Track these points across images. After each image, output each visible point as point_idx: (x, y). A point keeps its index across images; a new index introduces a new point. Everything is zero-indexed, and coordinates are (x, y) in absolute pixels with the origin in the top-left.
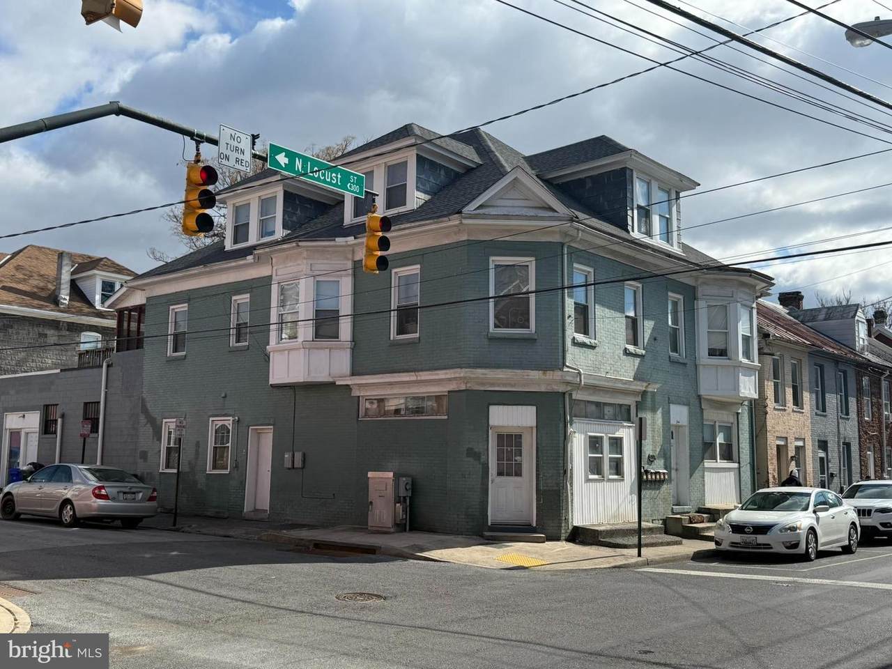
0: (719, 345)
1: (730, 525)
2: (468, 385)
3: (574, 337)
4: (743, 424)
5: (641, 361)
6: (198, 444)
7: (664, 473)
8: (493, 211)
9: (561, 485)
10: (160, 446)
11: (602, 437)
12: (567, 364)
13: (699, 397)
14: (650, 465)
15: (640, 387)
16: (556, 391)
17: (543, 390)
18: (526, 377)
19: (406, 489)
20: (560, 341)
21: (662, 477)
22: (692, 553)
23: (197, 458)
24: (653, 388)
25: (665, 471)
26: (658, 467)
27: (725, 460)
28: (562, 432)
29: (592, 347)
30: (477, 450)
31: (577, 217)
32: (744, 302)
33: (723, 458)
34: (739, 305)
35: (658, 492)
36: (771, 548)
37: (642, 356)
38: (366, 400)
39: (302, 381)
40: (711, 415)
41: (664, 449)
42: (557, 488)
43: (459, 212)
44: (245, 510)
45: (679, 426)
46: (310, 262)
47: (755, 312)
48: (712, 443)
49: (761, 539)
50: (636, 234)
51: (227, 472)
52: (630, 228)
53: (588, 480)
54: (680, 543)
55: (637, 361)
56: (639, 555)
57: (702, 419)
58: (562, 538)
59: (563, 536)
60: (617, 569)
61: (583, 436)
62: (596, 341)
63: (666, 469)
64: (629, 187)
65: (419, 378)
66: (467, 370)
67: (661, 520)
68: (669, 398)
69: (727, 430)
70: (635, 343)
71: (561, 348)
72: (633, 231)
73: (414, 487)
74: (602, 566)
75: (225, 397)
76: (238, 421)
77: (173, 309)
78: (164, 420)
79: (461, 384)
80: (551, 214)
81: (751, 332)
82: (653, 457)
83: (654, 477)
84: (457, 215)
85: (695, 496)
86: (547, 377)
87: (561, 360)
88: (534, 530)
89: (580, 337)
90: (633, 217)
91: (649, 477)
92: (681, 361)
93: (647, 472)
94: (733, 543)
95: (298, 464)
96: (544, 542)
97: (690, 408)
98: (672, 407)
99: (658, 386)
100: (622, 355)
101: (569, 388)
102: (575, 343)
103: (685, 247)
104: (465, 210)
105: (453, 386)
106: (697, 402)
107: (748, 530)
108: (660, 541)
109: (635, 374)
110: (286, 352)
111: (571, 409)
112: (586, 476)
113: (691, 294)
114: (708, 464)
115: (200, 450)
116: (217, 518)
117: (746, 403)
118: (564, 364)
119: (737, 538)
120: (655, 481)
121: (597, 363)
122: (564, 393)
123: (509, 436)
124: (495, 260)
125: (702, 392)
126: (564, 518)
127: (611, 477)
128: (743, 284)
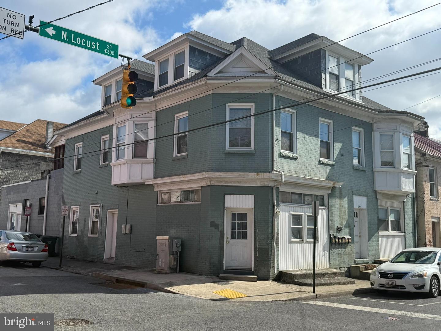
0: (388, 159)
1: (379, 272)
2: (212, 183)
3: (280, 152)
4: (408, 209)
5: (331, 168)
6: (85, 220)
7: (348, 239)
8: (226, 75)
9: (270, 245)
10: (69, 221)
11: (302, 215)
12: (275, 169)
13: (375, 192)
14: (339, 233)
15: (330, 184)
16: (266, 185)
17: (258, 185)
18: (247, 177)
19: (177, 246)
20: (270, 155)
21: (347, 241)
22: (354, 290)
23: (84, 228)
24: (339, 185)
25: (349, 237)
26: (345, 234)
27: (395, 231)
28: (271, 211)
29: (295, 159)
30: (216, 223)
31: (279, 76)
32: (405, 132)
33: (394, 229)
34: (401, 134)
35: (344, 250)
36: (405, 288)
37: (332, 165)
38: (162, 193)
39: (126, 182)
40: (383, 203)
41: (349, 224)
42: (267, 247)
43: (206, 76)
44: (105, 258)
45: (362, 209)
46: (131, 113)
47: (413, 139)
48: (386, 220)
49: (399, 282)
50: (328, 90)
51: (96, 236)
52: (323, 86)
53: (291, 242)
54: (353, 283)
55: (329, 168)
56: (314, 291)
57: (378, 205)
58: (270, 279)
59: (271, 277)
60: (291, 302)
61: (287, 214)
62: (297, 155)
63: (350, 235)
64: (323, 61)
65: (185, 179)
66: (210, 173)
67: (346, 267)
68: (352, 191)
69: (397, 213)
70: (328, 158)
71: (270, 159)
72: (326, 88)
73: (183, 245)
74: (281, 299)
75: (97, 193)
76: (102, 207)
77: (77, 146)
78: (72, 207)
79: (208, 182)
80: (263, 75)
81: (411, 151)
82: (341, 228)
83: (340, 241)
84: (204, 78)
85: (372, 253)
86: (260, 177)
87: (270, 167)
88: (253, 274)
89: (286, 153)
90: (326, 79)
91: (337, 240)
92: (362, 169)
93: (335, 237)
94: (381, 284)
95: (128, 232)
96: (256, 281)
97: (368, 198)
98: (355, 198)
99: (341, 184)
100: (317, 164)
101: (276, 184)
102: (281, 156)
103: (364, 99)
104: (209, 74)
105: (203, 184)
106: (373, 195)
107: (390, 276)
108: (338, 281)
109: (327, 176)
110: (119, 166)
111: (277, 197)
112: (290, 239)
113: (368, 128)
114: (381, 233)
115: (86, 223)
116: (92, 262)
117: (410, 196)
118: (272, 169)
119: (383, 281)
120: (342, 243)
121: (298, 169)
122: (273, 187)
123: (239, 214)
124: (230, 105)
125: (377, 188)
126: (272, 266)
127: (308, 240)
128: (404, 122)
